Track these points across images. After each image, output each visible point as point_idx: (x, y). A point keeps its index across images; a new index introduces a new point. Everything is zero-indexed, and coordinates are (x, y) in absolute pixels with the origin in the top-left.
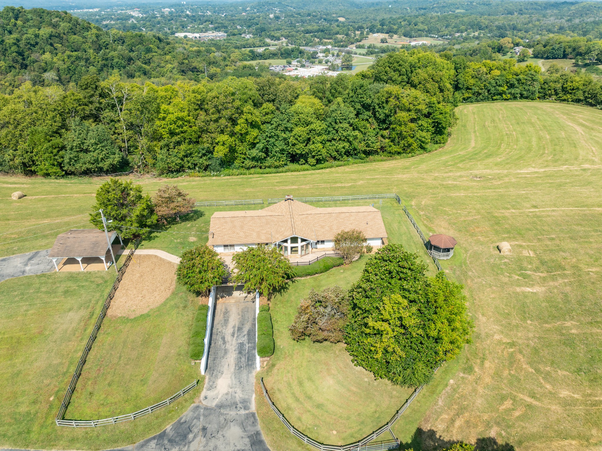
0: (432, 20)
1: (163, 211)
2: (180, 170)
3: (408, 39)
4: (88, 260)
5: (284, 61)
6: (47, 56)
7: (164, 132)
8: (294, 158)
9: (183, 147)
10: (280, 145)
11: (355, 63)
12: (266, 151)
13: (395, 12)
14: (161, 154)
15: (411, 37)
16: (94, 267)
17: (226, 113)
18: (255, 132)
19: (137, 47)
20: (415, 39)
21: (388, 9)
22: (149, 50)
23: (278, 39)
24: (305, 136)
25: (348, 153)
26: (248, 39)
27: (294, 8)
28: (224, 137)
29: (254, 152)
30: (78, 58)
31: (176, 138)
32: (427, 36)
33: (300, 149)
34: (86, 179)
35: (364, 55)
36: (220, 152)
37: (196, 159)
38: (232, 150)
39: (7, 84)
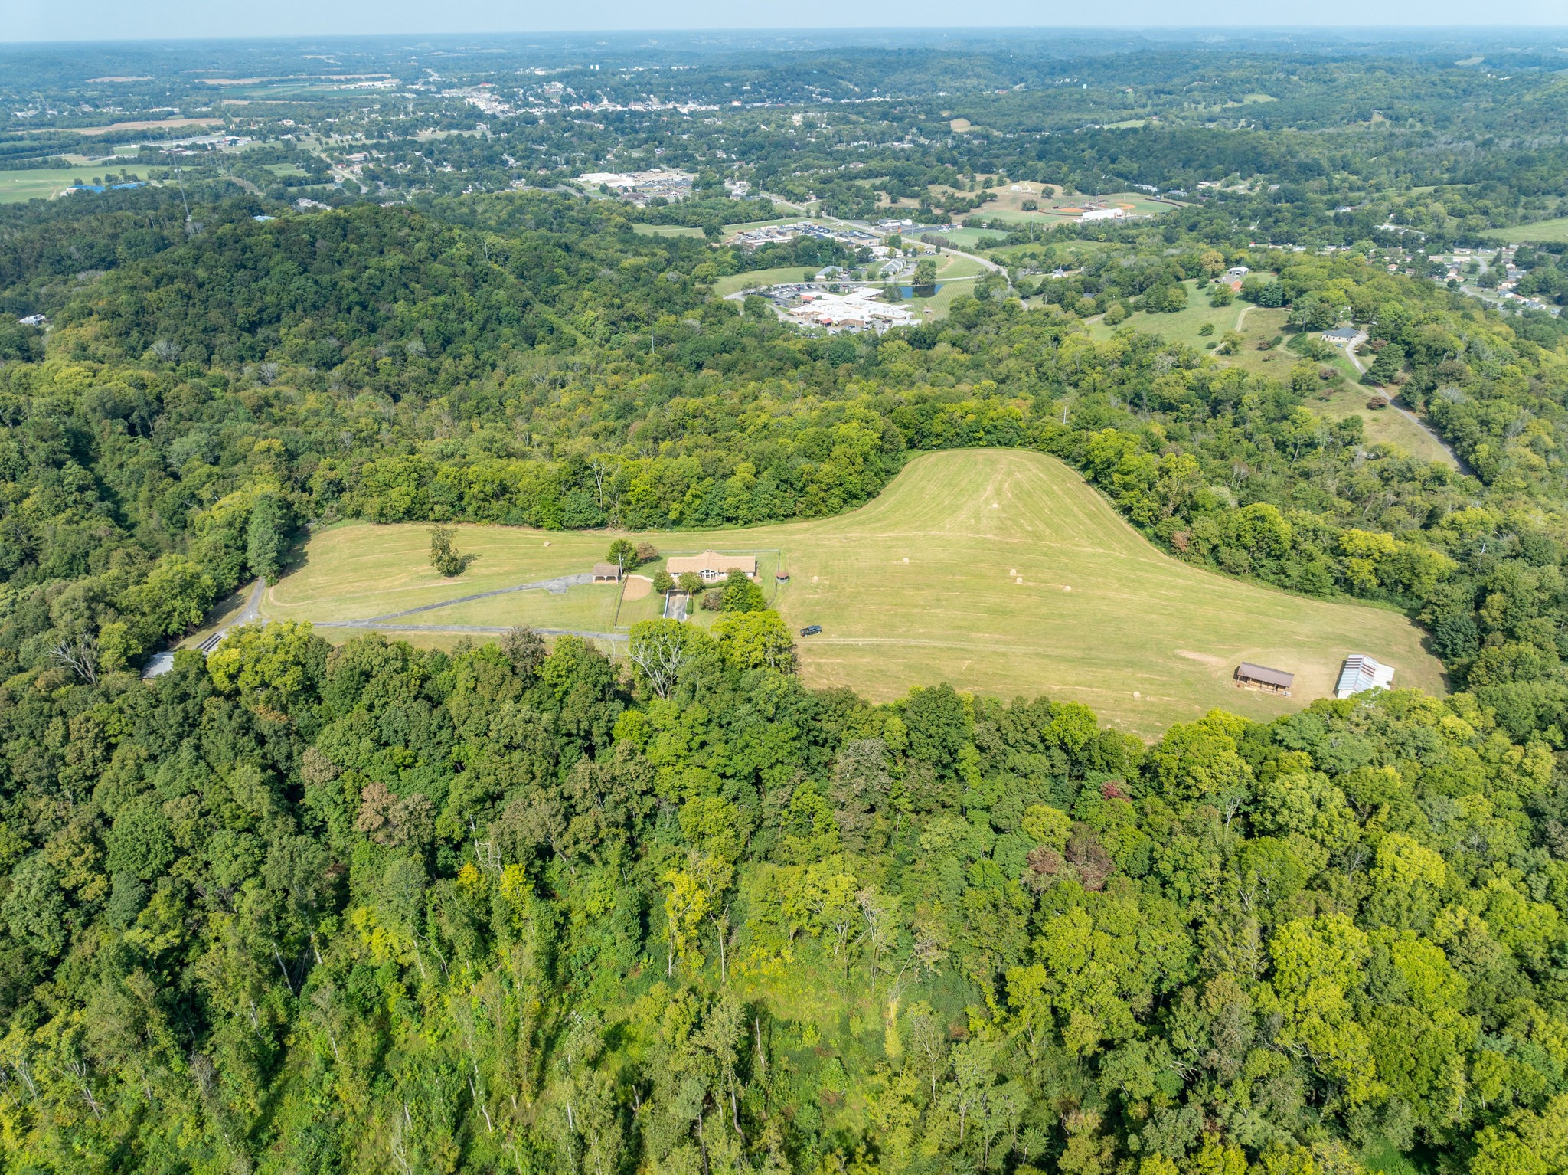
0: (1156, 147)
1: (641, 556)
2: (644, 527)
3: (1086, 197)
4: (609, 578)
5: (801, 271)
6: (400, 307)
7: (634, 500)
8: (729, 520)
9: (646, 510)
10: (717, 510)
11: (943, 275)
12: (707, 515)
13: (1095, 103)
14: (630, 515)
15: (1094, 194)
16: (611, 582)
17: (679, 488)
18: (697, 502)
19: (532, 273)
20: (1101, 197)
21: (1078, 96)
22: (553, 280)
23: (803, 199)
24: (735, 504)
25: (770, 516)
26: (736, 204)
27: (856, 85)
28: (675, 505)
29: (697, 516)
30: (446, 307)
31: (641, 504)
32: (1132, 190)
33: (731, 513)
34: (577, 532)
35: (970, 251)
36: (673, 515)
37: (655, 519)
38: (682, 513)
39: (357, 362)
